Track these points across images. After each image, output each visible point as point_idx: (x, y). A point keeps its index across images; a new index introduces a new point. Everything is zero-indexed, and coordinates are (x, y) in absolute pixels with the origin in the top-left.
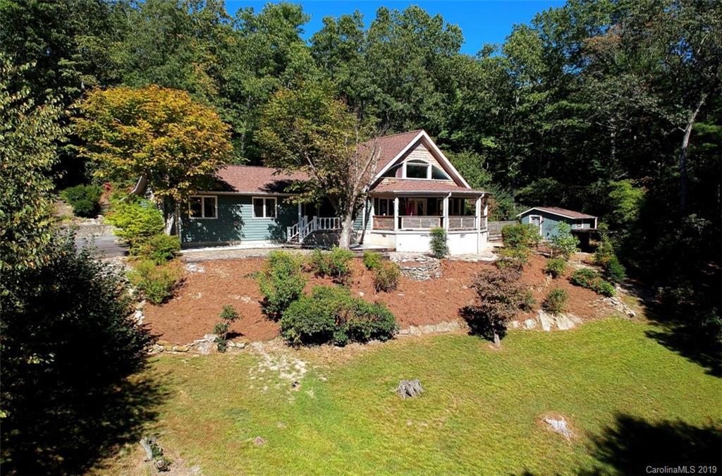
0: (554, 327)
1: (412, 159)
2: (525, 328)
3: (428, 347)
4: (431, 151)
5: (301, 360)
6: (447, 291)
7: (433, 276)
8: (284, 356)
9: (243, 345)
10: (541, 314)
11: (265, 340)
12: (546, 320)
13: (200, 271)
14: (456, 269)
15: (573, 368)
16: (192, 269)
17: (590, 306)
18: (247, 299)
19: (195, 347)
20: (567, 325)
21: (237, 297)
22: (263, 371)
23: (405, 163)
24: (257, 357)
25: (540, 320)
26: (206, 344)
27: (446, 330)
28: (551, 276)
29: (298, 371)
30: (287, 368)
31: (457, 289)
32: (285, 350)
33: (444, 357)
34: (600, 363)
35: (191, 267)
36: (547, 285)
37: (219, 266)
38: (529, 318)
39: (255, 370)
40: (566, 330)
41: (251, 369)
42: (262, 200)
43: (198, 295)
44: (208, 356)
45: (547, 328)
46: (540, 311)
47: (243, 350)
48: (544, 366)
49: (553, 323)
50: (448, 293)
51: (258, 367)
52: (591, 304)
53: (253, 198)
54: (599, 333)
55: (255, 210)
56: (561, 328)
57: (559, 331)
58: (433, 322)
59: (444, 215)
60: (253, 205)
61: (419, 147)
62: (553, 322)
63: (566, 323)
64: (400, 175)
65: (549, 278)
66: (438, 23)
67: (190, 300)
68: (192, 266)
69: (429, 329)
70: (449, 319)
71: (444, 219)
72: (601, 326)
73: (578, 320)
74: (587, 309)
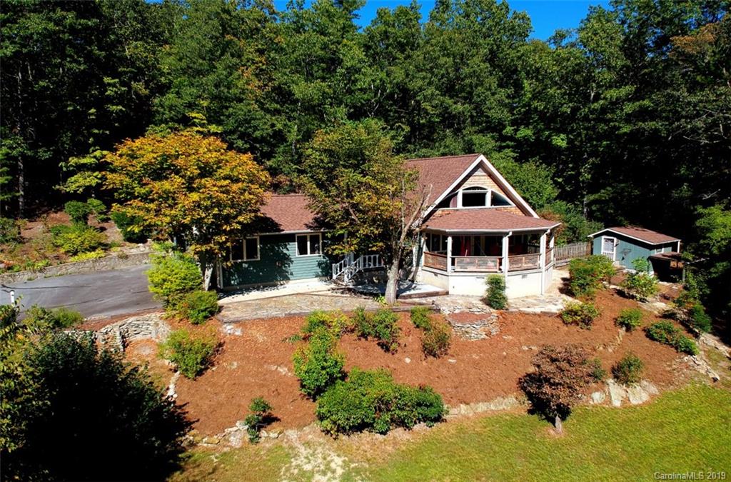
0: (626, 401)
1: (468, 186)
2: (591, 402)
3: (479, 434)
4: (491, 175)
5: (339, 456)
6: (505, 353)
7: (489, 334)
8: (320, 449)
9: (276, 435)
10: (611, 385)
11: (300, 427)
12: (616, 392)
13: (237, 333)
14: (516, 324)
15: (645, 463)
16: (229, 332)
17: (668, 369)
18: (283, 370)
19: (227, 437)
20: (641, 399)
21: (274, 368)
22: (296, 471)
23: (460, 192)
24: (290, 452)
25: (609, 393)
26: (237, 433)
27: (501, 408)
28: (624, 328)
29: (334, 472)
30: (322, 467)
31: (516, 350)
32: (321, 440)
33: (497, 449)
34: (675, 454)
35: (228, 329)
36: (619, 342)
37: (257, 327)
38: (597, 390)
39: (287, 470)
40: (639, 405)
41: (284, 468)
42: (306, 236)
43: (233, 365)
44: (239, 449)
45: (617, 403)
46: (611, 381)
47: (277, 441)
48: (610, 460)
49: (625, 396)
50: (505, 357)
51: (290, 466)
52: (670, 366)
53: (296, 236)
54: (676, 409)
55: (298, 248)
56: (634, 402)
57: (630, 407)
58: (487, 399)
59: (503, 255)
60: (296, 243)
61: (476, 173)
62: (623, 394)
63: (640, 394)
64: (455, 205)
65: (622, 331)
66: (503, 12)
67: (225, 371)
68: (229, 327)
69: (482, 407)
70: (506, 394)
71: (503, 260)
72: (680, 399)
73: (653, 389)
74: (664, 374)
